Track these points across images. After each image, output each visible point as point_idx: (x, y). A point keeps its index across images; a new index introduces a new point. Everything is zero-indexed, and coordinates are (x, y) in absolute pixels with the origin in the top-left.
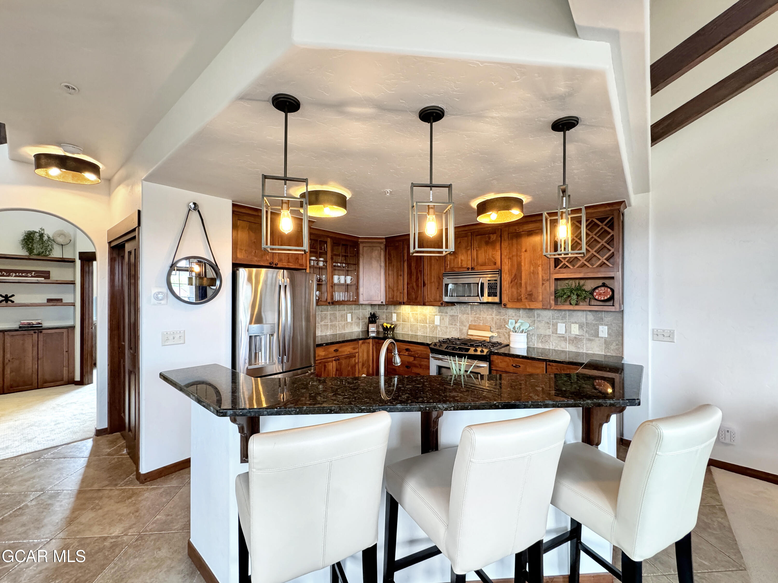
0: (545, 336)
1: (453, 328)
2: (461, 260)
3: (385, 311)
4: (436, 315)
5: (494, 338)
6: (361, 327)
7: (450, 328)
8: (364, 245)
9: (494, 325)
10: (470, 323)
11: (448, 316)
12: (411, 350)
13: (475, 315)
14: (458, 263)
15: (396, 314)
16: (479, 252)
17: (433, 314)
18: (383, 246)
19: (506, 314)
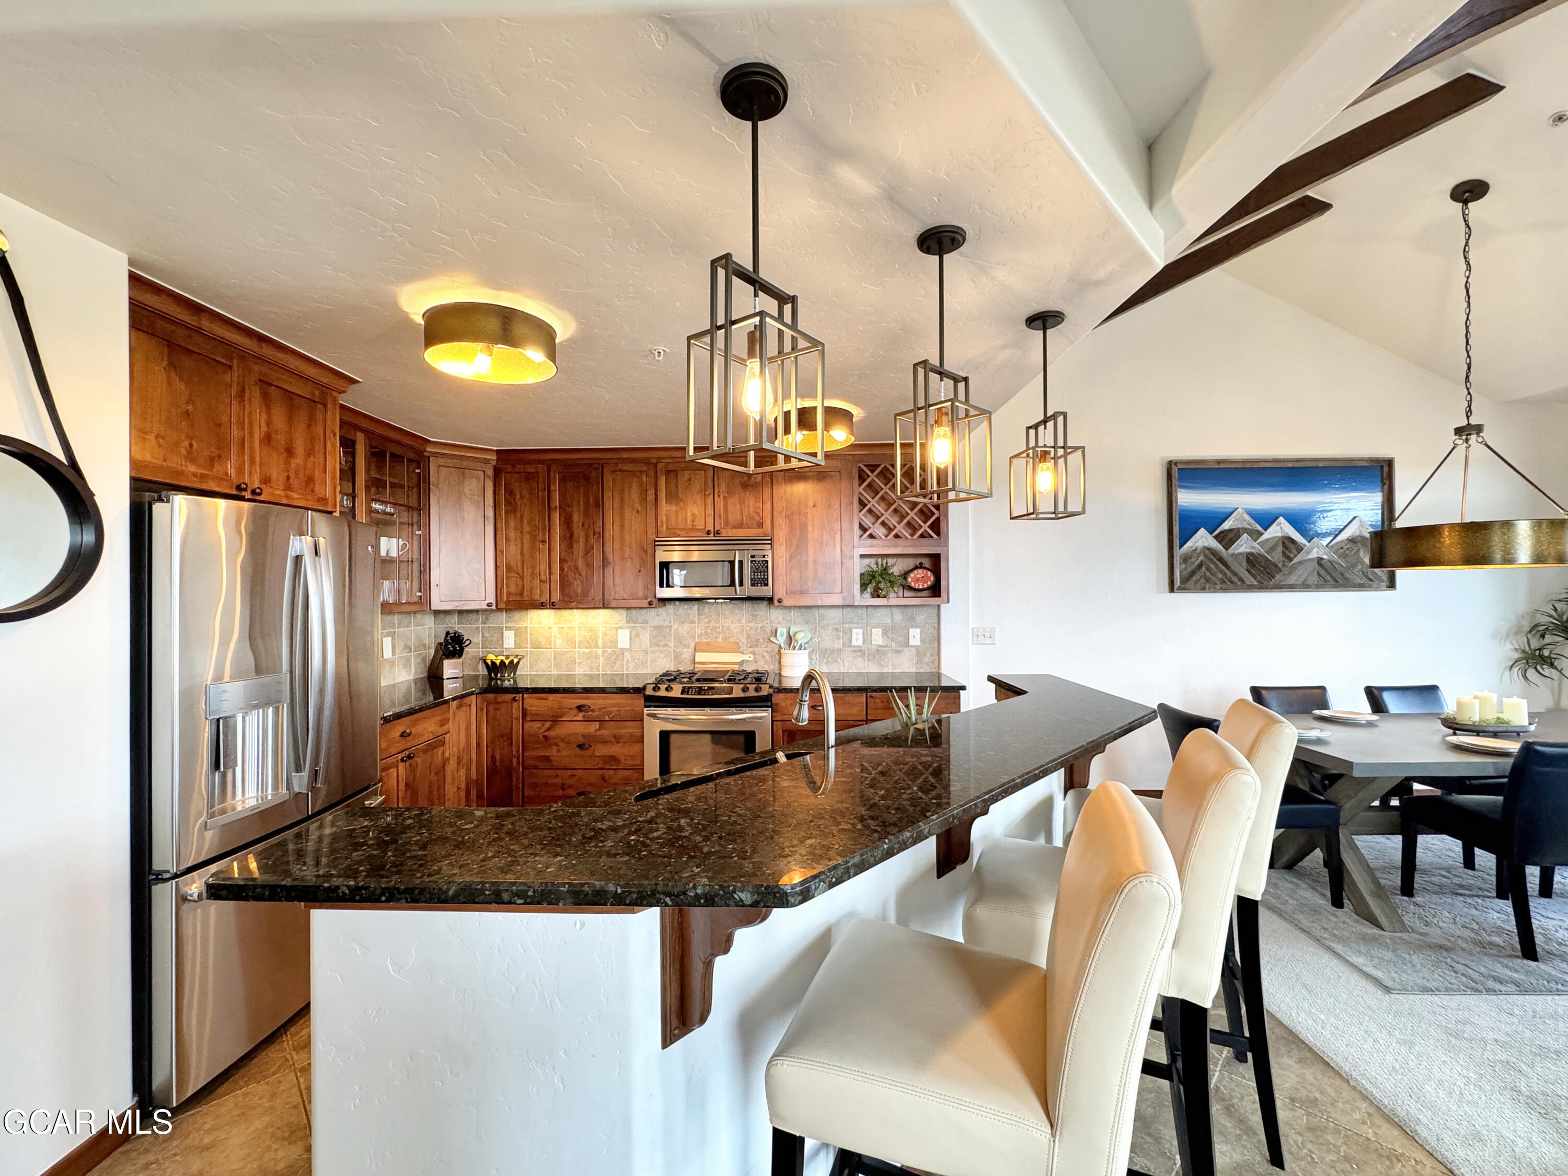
0: (833, 651)
1: (662, 652)
2: (693, 515)
3: (481, 626)
4: (621, 628)
5: (747, 665)
6: (413, 671)
7: (654, 652)
8: (442, 461)
9: (744, 641)
10: (696, 640)
11: (649, 629)
12: (592, 707)
13: (708, 623)
14: (686, 519)
15: (513, 632)
16: (730, 501)
17: (613, 626)
18: (490, 472)
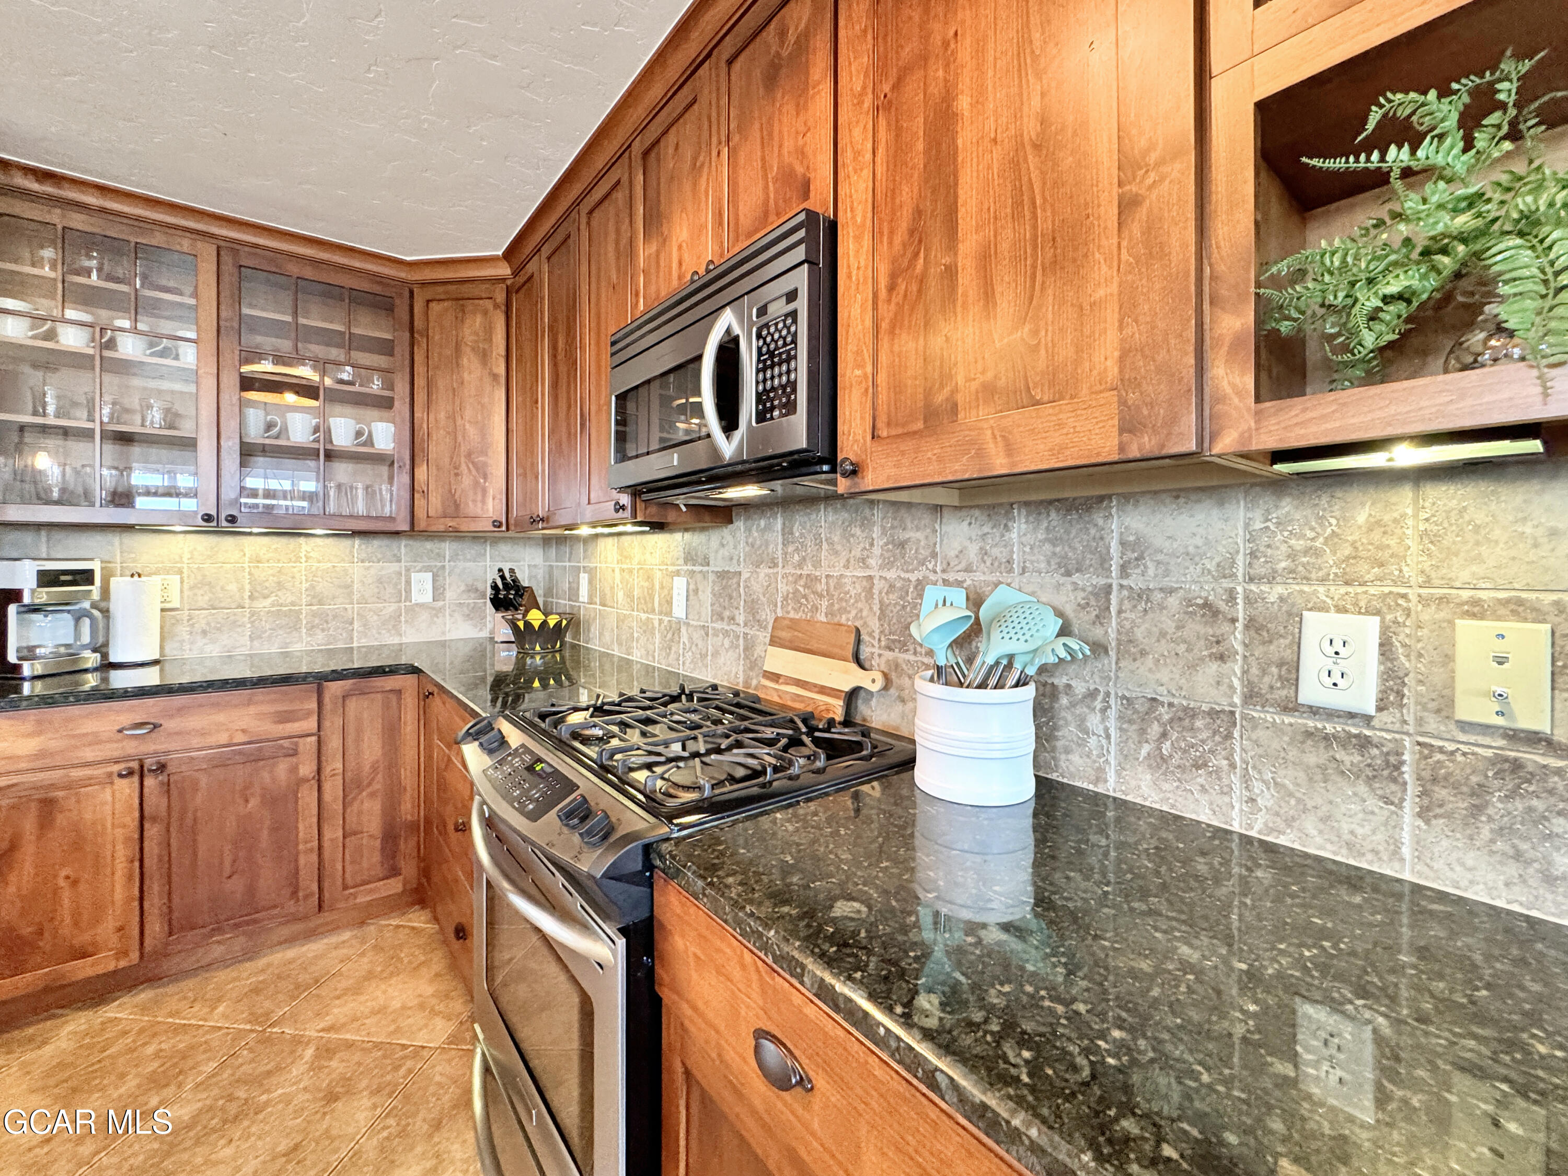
0: (1186, 715)
1: (726, 633)
2: (680, 247)
4: (678, 573)
5: (874, 702)
7: (716, 633)
8: (429, 293)
9: (873, 625)
10: (777, 614)
11: (711, 577)
14: (670, 268)
15: (587, 575)
16: (741, 155)
17: (670, 568)
19: (934, 555)
